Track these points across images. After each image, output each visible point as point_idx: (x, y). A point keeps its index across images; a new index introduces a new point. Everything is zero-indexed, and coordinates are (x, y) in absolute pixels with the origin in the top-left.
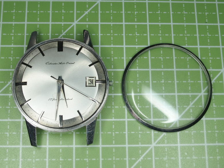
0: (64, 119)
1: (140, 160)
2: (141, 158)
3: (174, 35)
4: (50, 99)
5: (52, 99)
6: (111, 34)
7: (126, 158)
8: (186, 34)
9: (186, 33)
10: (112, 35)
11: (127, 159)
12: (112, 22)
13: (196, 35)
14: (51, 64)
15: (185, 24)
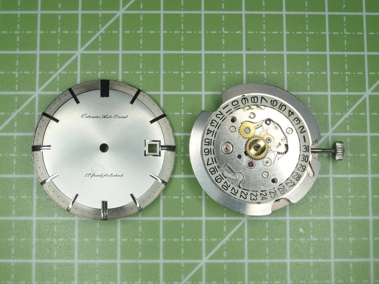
0: (109, 207)
1: (224, 242)
2: (227, 239)
3: (287, 33)
4: (88, 175)
5: (91, 175)
6: (181, 30)
7: (201, 237)
8: (308, 31)
9: (307, 29)
10: (183, 32)
11: (203, 240)
12: (183, 10)
13: (324, 33)
14: (89, 117)
15: (307, 13)
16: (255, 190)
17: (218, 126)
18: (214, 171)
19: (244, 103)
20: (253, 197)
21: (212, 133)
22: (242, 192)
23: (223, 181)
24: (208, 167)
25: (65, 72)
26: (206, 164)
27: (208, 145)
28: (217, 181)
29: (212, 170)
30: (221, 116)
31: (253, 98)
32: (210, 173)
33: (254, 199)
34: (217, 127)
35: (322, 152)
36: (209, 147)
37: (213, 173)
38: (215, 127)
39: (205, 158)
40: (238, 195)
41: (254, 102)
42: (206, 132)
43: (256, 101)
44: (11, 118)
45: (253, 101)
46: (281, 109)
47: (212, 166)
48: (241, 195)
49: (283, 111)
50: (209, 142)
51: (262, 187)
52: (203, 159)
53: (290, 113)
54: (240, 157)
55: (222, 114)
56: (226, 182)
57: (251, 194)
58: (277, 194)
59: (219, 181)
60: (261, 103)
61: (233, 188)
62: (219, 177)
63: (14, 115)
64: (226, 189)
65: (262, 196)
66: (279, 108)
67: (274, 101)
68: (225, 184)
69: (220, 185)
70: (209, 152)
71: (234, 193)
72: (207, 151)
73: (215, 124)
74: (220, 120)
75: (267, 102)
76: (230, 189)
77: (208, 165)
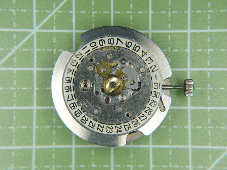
16: (111, 123)
17: (77, 65)
18: (74, 106)
19: (101, 44)
20: (109, 130)
21: (72, 72)
22: (99, 125)
23: (82, 116)
24: (69, 103)
25: (61, 12)
26: (66, 100)
27: (69, 83)
28: (76, 115)
29: (72, 105)
30: (80, 57)
31: (109, 40)
32: (70, 108)
33: (110, 132)
34: (77, 67)
35: (173, 88)
36: (69, 85)
37: (73, 108)
38: (75, 67)
39: (66, 94)
40: (96, 127)
41: (111, 43)
42: (67, 71)
43: (112, 43)
44: (10, 54)
45: (109, 43)
46: (135, 50)
47: (72, 102)
48: (98, 128)
49: (137, 52)
50: (69, 80)
51: (117, 120)
52: (63, 96)
53: (144, 54)
54: (97, 93)
55: (82, 55)
56: (84, 116)
57: (107, 127)
58: (130, 127)
59: (78, 115)
60: (117, 44)
61: (91, 121)
62: (79, 112)
63: (13, 51)
64: (85, 122)
65: (117, 129)
66: (133, 49)
67: (129, 42)
68: (84, 118)
69: (79, 119)
70: (69, 89)
71: (92, 126)
72: (67, 88)
73: (75, 63)
74: (80, 60)
75: (122, 43)
76: (88, 122)
77: (68, 101)
